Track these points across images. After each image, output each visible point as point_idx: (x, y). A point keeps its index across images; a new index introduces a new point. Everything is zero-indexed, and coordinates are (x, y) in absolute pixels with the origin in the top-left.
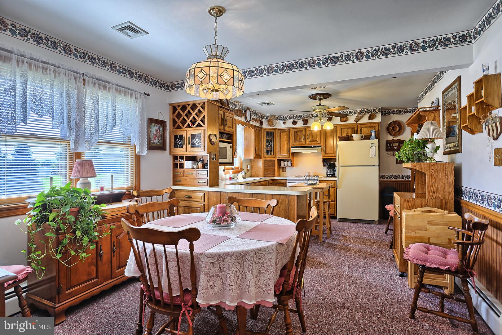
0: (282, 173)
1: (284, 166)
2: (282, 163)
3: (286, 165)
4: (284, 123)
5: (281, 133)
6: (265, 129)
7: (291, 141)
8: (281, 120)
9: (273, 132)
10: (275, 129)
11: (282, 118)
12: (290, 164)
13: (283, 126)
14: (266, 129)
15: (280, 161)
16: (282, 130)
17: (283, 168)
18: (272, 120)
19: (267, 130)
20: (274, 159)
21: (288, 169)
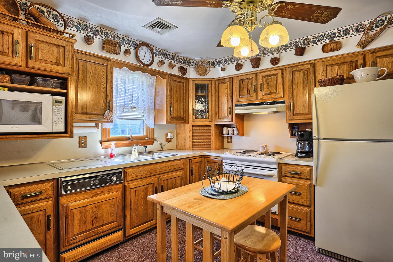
0: (226, 145)
1: (228, 134)
2: (225, 129)
3: (230, 132)
4: (223, 70)
5: (220, 85)
6: (193, 80)
7: (234, 96)
8: (219, 65)
9: (208, 84)
10: (210, 80)
11: (220, 62)
12: (236, 132)
13: (222, 74)
14: (195, 80)
15: (220, 127)
16: (221, 81)
17: (228, 137)
18: (204, 66)
19: (197, 82)
20: (210, 124)
21: (235, 139)
